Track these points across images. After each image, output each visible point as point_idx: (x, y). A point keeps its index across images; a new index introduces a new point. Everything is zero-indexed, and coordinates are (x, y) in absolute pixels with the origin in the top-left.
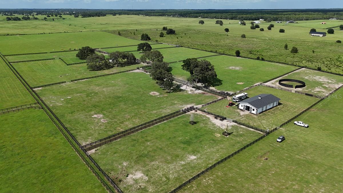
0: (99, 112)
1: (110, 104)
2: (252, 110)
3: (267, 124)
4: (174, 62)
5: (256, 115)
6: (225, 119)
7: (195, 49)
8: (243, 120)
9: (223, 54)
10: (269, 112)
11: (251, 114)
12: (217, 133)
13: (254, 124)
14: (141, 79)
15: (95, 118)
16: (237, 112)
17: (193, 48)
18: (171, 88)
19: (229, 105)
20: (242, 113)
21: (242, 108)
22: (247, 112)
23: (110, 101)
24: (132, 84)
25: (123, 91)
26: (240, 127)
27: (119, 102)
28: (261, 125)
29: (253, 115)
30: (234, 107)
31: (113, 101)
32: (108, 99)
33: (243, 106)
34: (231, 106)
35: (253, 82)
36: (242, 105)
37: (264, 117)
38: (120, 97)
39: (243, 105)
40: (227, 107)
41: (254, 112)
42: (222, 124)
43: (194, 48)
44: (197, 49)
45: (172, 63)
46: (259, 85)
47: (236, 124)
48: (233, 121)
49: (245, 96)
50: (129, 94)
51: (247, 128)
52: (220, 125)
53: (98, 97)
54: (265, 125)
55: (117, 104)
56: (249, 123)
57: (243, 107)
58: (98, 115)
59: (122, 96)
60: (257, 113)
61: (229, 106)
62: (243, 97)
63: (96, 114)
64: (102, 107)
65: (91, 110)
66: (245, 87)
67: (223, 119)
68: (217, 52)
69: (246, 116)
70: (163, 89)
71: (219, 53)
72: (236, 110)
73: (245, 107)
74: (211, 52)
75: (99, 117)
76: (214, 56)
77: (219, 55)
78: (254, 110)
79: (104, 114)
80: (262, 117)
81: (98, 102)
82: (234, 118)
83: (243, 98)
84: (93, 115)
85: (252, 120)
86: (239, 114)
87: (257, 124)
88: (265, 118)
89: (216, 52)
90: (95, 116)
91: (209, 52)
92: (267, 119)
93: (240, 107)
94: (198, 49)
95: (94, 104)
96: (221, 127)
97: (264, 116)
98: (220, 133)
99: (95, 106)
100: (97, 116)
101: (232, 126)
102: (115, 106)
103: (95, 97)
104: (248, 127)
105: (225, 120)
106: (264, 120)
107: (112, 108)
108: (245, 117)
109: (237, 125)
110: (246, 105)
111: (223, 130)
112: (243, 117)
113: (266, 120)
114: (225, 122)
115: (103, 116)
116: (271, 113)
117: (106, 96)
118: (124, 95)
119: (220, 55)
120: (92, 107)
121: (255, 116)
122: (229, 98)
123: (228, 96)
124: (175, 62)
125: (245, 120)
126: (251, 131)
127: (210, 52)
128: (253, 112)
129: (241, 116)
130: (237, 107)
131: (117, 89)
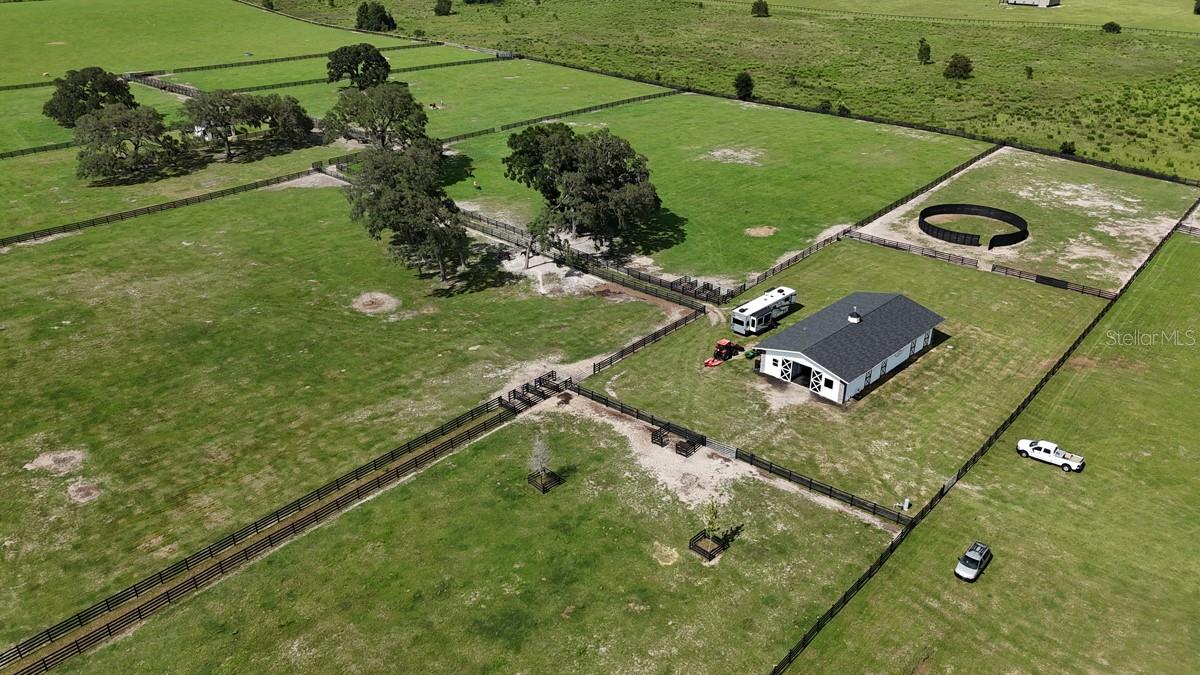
0: (73, 431)
1: (141, 381)
2: (822, 383)
3: (892, 461)
4: (480, 133)
5: (842, 407)
6: (703, 441)
7: (573, 67)
8: (782, 444)
9: (684, 90)
10: (897, 387)
11: (821, 405)
12: (662, 542)
13: (838, 466)
14: (325, 223)
15: (42, 473)
16: (757, 396)
17: (565, 65)
18: (461, 269)
19: (718, 356)
20: (777, 400)
21: (776, 372)
22: (798, 395)
23: (145, 358)
24: (274, 255)
25: (223, 297)
26: (775, 491)
27: (194, 363)
28: (869, 469)
29: (825, 408)
30: (741, 362)
31: (160, 359)
32: (136, 350)
33: (780, 363)
34: (725, 360)
35: (811, 223)
36: (776, 358)
37: (876, 422)
38: (204, 332)
39: (780, 359)
40: (707, 365)
41: (833, 394)
42: (684, 475)
43: (572, 61)
44: (582, 69)
45: (473, 135)
46: (839, 239)
47: (754, 469)
48: (741, 456)
49: (784, 303)
50: (254, 313)
51: (805, 492)
52: (679, 485)
53: (89, 339)
54: (888, 470)
55: (182, 374)
56: (811, 461)
57: (780, 367)
58: (63, 455)
59: (213, 326)
60: (847, 399)
61: (717, 362)
62: (775, 308)
63: (51, 446)
64: (93, 400)
65: (31, 426)
66: (782, 251)
67: (690, 443)
68: (661, 81)
69: (797, 415)
70: (423, 276)
71: (672, 87)
72: (749, 384)
73: (790, 371)
74: (639, 78)
75: (64, 470)
76: (649, 97)
77: (669, 94)
78: (829, 384)
79: (94, 447)
80: (870, 417)
81: (83, 369)
82: (743, 432)
83: (775, 314)
84: (32, 457)
85: (824, 443)
86: (765, 406)
87: (851, 468)
88: (881, 424)
89: (657, 81)
90: (45, 461)
91: (629, 78)
92: (892, 430)
93: (768, 368)
94: (587, 69)
95: (59, 383)
96: (683, 498)
97: (877, 414)
98: (675, 542)
99: (60, 396)
100: (57, 461)
101: (736, 486)
102: (167, 388)
103: (77, 338)
104: (810, 485)
105: (703, 450)
106: (878, 434)
107: (146, 406)
108: (793, 422)
109: (758, 477)
110: (792, 359)
111: (690, 516)
112: (782, 427)
113: (889, 434)
114: (701, 462)
115: (84, 462)
116: (907, 395)
117: (134, 327)
118: (225, 319)
119: (674, 93)
120: (39, 405)
121: (837, 417)
122: (715, 314)
123: (713, 302)
124: (487, 132)
125: (793, 442)
126: (823, 510)
127: (634, 79)
128: (825, 392)
129: (771, 418)
130: (751, 363)
131: (199, 288)
